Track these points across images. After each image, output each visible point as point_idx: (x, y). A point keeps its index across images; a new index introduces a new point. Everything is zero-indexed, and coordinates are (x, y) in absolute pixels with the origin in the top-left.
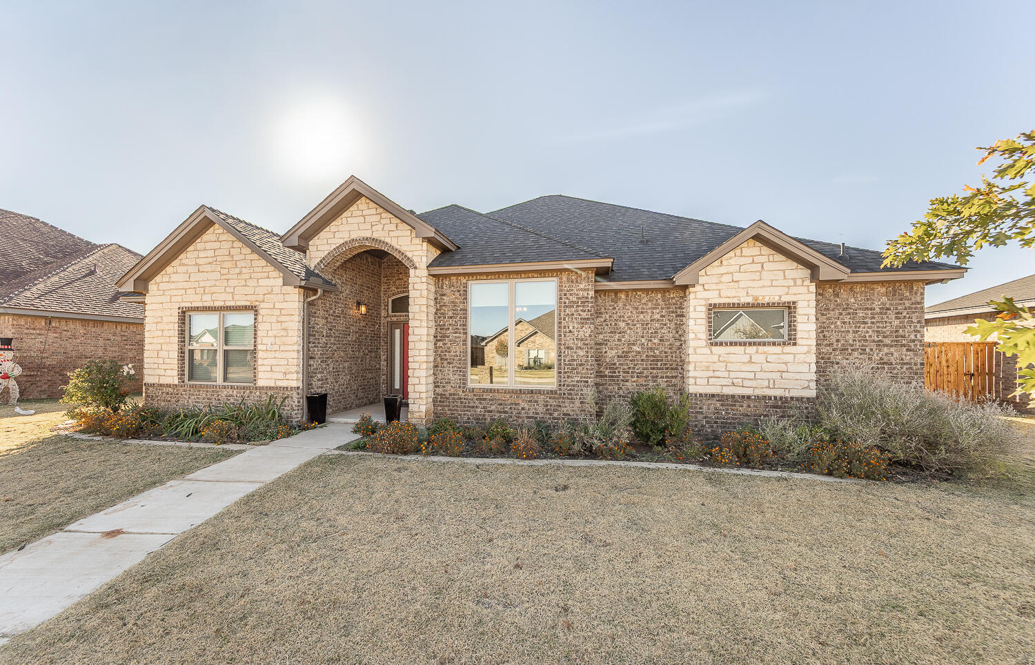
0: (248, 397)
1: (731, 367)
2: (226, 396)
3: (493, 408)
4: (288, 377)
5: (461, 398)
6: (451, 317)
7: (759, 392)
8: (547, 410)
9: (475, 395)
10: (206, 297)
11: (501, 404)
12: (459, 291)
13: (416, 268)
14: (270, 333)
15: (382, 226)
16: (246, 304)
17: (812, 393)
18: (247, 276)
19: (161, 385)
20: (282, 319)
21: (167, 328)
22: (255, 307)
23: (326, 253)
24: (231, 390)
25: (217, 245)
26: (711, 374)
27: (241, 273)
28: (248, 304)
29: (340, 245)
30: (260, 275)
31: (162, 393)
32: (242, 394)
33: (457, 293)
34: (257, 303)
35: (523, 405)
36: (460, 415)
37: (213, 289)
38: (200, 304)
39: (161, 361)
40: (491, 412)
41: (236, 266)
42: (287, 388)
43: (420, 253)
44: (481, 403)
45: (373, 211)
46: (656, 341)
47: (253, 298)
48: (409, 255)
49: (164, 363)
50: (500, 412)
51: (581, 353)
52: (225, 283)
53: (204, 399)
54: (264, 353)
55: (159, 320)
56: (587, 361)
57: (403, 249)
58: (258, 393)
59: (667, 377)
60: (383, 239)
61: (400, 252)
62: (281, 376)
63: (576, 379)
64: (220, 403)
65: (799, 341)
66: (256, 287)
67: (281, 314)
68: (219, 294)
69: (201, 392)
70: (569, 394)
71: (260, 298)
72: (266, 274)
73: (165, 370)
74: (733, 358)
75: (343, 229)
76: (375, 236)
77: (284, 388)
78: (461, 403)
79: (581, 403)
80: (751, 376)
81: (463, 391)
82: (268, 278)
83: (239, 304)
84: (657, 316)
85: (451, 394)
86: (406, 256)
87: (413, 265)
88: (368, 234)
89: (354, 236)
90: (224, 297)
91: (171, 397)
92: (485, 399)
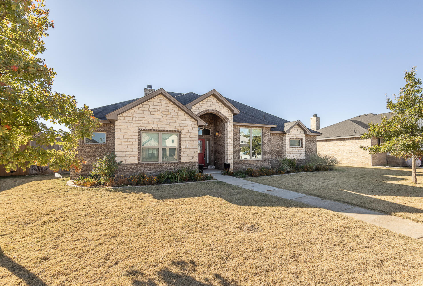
0: (176, 167)
1: (293, 153)
2: (165, 167)
3: (247, 166)
4: (194, 158)
5: (238, 164)
6: (235, 138)
7: (298, 158)
8: (261, 165)
9: (242, 162)
10: (154, 126)
11: (249, 165)
12: (238, 130)
13: (230, 122)
14: (187, 142)
15: (219, 107)
16: (175, 130)
17: (305, 158)
18: (176, 119)
19: (127, 164)
20: (192, 136)
21: (131, 137)
22: (180, 131)
23: (198, 113)
24: (168, 165)
25: (160, 104)
26: (290, 154)
27: (172, 117)
28: (176, 130)
29: (204, 111)
30: (182, 119)
31: (127, 168)
32: (173, 166)
33: (237, 131)
34: (181, 130)
35: (255, 164)
36: (238, 169)
37: (158, 123)
38: (151, 128)
39: (128, 153)
40: (247, 167)
41: (170, 115)
42: (194, 162)
43: (231, 117)
44: (244, 165)
45: (216, 101)
46: (278, 146)
47: (179, 128)
48: (228, 118)
49: (129, 154)
50: (249, 167)
51: (268, 149)
52: (165, 121)
53: (153, 169)
54: (184, 149)
55: (126, 134)
56: (269, 151)
57: (226, 115)
58: (181, 165)
59: (280, 155)
60: (219, 111)
61: (225, 116)
62: (192, 158)
63: (267, 156)
64: (162, 170)
65: (303, 147)
66: (180, 123)
67: (191, 135)
68: (162, 125)
69: (151, 166)
70: (266, 161)
71: (182, 128)
72: (185, 119)
73: (129, 157)
74: (294, 151)
75: (204, 105)
76: (217, 109)
77: (193, 162)
78: (239, 165)
79: (268, 163)
80: (296, 154)
81: (239, 161)
82: (185, 121)
83: (172, 129)
84: (278, 140)
85: (236, 162)
86: (227, 118)
87: (229, 121)
88: (214, 109)
89: (209, 108)
90: (164, 126)
91: (133, 170)
92: (245, 163)
